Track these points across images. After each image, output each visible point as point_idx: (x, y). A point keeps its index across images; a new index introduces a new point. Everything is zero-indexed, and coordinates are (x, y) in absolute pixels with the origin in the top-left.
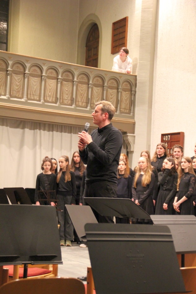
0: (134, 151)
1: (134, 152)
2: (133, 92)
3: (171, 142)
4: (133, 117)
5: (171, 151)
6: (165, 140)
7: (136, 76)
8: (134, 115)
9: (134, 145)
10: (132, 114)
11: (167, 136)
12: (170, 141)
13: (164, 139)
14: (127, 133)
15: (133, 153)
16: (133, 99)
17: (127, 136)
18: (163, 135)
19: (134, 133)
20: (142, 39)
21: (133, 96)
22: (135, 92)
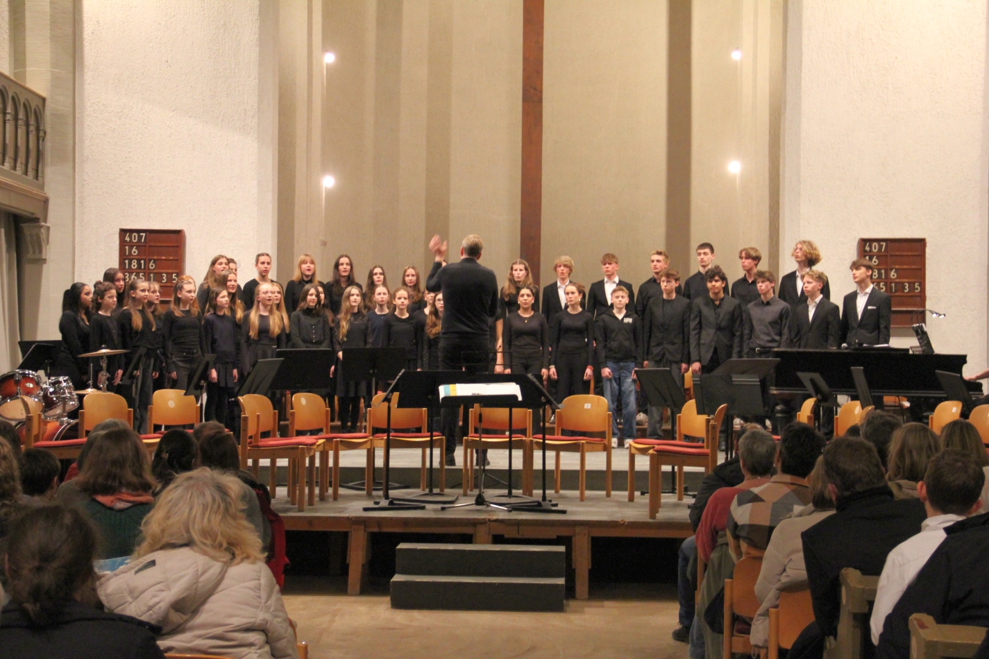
0: (47, 258)
1: (47, 261)
2: (41, 134)
3: (150, 246)
4: (42, 187)
5: (151, 264)
6: (131, 241)
7: (44, 100)
8: (44, 183)
9: (48, 247)
10: (40, 178)
11: (135, 234)
12: (148, 245)
13: (127, 239)
14: (41, 220)
15: (45, 263)
16: (41, 148)
17: (41, 227)
18: (123, 232)
19: (46, 222)
20: (54, 23)
21: (41, 141)
22: (45, 133)
